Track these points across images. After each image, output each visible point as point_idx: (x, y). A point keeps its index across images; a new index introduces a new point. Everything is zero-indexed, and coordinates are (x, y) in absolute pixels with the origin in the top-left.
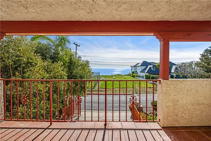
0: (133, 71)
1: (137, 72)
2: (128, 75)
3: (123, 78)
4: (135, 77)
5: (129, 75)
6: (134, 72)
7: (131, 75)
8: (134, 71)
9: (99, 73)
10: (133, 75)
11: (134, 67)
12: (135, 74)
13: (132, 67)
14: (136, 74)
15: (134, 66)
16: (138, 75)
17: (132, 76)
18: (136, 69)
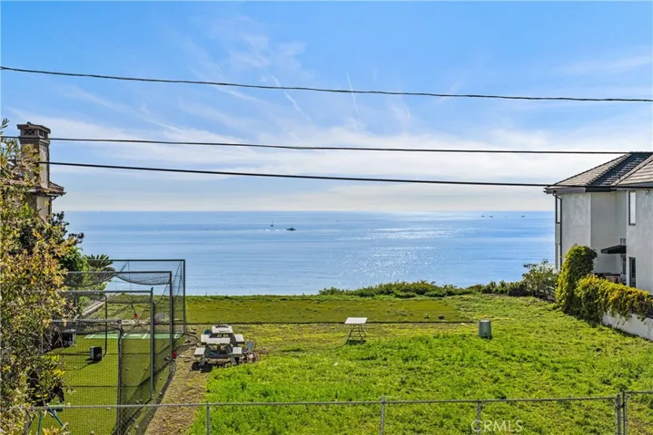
0: (582, 238)
1: (621, 250)
2: (518, 291)
3: (464, 329)
4: (608, 318)
5: (532, 289)
6: (590, 254)
7: (558, 293)
8: (585, 242)
9: (175, 272)
10: (580, 292)
11: (586, 201)
12: (608, 285)
13: (571, 200)
14: (618, 279)
15: (593, 187)
16: (638, 290)
17: (572, 306)
18: (620, 215)
